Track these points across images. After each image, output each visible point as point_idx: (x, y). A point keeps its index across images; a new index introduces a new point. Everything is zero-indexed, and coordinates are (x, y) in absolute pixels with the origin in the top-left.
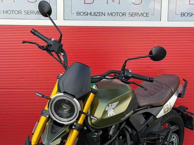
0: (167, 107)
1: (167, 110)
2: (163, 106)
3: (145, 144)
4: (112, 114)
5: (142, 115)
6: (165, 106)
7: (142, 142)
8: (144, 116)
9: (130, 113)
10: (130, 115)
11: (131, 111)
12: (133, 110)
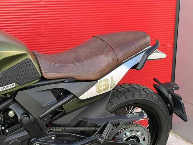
0: (104, 83)
1: (104, 87)
2: (96, 80)
3: (53, 138)
5: (50, 92)
6: (101, 82)
7: (48, 134)
8: (61, 94)
9: (3, 88)
10: (2, 90)
11: (8, 85)
12: (14, 84)
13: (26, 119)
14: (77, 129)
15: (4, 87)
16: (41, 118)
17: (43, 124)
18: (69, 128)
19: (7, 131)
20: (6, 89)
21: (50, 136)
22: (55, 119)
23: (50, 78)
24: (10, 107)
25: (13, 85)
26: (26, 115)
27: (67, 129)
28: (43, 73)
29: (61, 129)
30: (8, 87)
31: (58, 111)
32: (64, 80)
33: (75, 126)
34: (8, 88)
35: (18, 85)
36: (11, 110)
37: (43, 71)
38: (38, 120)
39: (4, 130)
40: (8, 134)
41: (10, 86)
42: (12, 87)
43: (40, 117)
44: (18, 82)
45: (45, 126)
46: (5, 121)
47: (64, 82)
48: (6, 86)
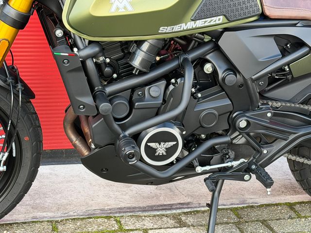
3: (269, 115)
4: (125, 8)
7: (262, 108)
8: (288, 45)
9: (205, 22)
10: (203, 25)
11: (212, 19)
12: (221, 17)
13: (231, 78)
14: (306, 107)
15: (206, 20)
16: (253, 81)
17: (255, 89)
18: (293, 105)
19: (199, 95)
20: (209, 24)
21: (264, 110)
22: (270, 90)
23: (275, 16)
24: (208, 57)
25: (219, 20)
26: (232, 73)
27: (289, 105)
28: (265, 7)
29: (279, 104)
30: (211, 21)
31: (276, 77)
32: (297, 22)
33: (302, 103)
34: (212, 23)
35: (227, 21)
36: (209, 61)
37: (264, 4)
38: (249, 82)
39: (195, 93)
40: (201, 99)
41: (215, 21)
42: (218, 22)
43: (252, 79)
44: (227, 15)
45: (258, 94)
46: (196, 80)
47: (297, 25)
48: (209, 20)
